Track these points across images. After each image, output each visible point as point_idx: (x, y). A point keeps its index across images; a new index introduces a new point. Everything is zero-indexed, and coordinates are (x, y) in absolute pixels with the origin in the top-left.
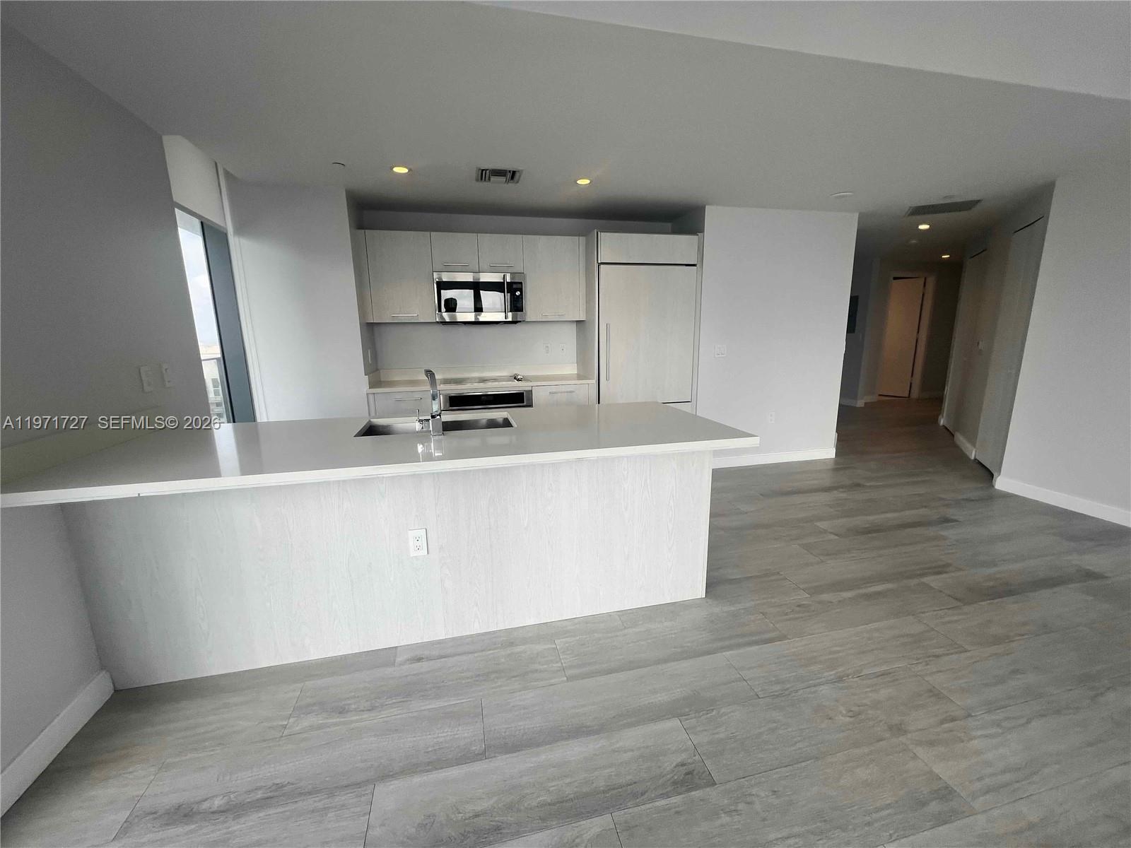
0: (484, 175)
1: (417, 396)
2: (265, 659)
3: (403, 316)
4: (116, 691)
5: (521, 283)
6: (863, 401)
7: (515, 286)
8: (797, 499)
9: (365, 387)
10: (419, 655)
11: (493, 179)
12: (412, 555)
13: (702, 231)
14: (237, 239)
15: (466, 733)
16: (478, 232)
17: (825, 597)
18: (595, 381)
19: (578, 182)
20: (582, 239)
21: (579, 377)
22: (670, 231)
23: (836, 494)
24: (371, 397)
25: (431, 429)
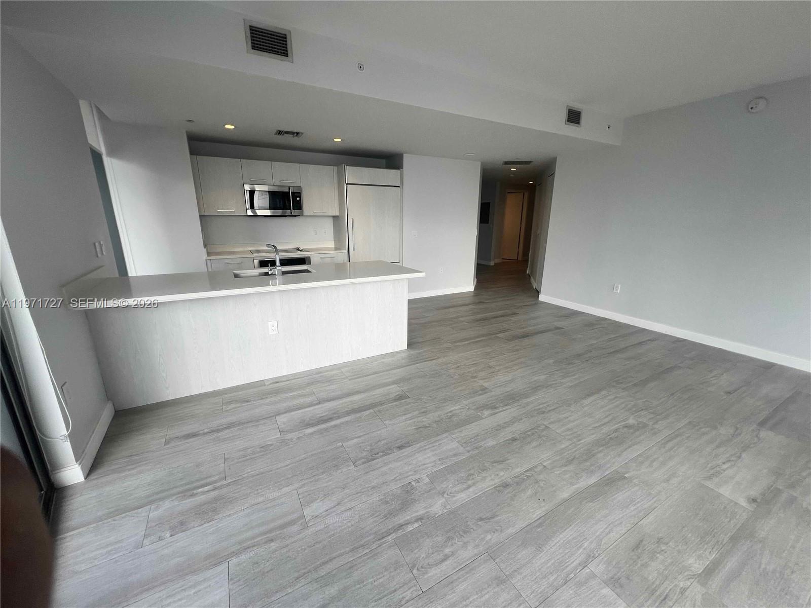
0: (280, 133)
1: (239, 261)
2: (195, 391)
3: (224, 211)
4: (116, 411)
5: (300, 193)
6: (493, 262)
7: (296, 194)
8: (452, 310)
9: (205, 257)
10: (276, 381)
11: (285, 135)
12: (270, 334)
13: (402, 168)
14: (109, 158)
15: (308, 400)
16: (271, 161)
17: (458, 344)
18: (346, 251)
19: (335, 140)
20: (335, 168)
21: (336, 249)
22: (385, 167)
23: (471, 307)
24: (209, 262)
25: (276, 273)
